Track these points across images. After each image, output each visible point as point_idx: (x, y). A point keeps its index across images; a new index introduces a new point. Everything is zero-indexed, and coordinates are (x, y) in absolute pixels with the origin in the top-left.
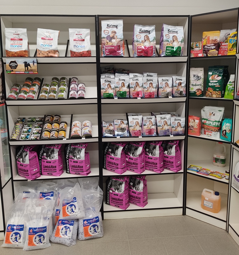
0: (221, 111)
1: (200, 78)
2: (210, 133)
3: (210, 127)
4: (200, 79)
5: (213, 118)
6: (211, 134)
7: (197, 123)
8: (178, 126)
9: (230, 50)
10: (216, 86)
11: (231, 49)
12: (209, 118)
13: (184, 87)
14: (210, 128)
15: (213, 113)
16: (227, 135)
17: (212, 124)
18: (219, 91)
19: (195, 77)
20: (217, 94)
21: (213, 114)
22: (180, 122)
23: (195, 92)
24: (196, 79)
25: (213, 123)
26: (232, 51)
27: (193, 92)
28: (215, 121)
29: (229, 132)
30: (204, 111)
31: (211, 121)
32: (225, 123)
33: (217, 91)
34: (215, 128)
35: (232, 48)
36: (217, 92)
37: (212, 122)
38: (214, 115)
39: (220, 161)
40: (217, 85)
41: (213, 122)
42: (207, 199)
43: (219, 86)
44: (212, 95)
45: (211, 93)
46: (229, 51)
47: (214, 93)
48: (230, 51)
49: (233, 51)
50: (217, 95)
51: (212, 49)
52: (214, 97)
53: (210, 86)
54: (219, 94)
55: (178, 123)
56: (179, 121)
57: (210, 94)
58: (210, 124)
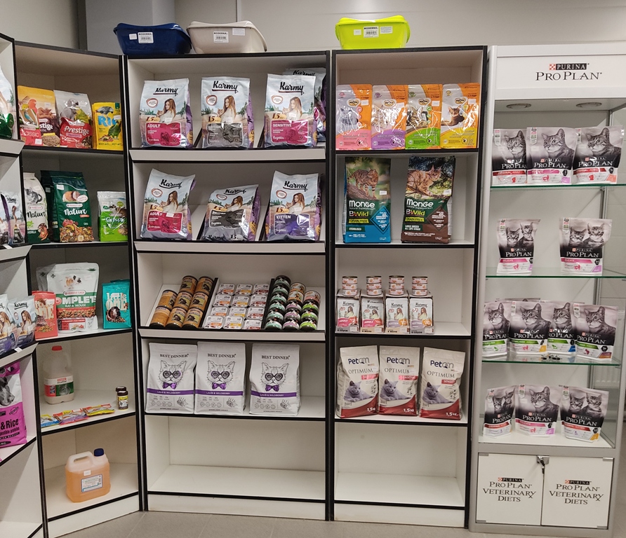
0: (93, 270)
1: (39, 198)
2: (79, 324)
3: (77, 310)
4: (41, 200)
5: (78, 289)
6: (83, 324)
7: (52, 307)
8: (25, 322)
9: (105, 140)
10: (82, 216)
11: (108, 138)
12: (66, 290)
13: (21, 219)
14: (79, 311)
15: (75, 277)
16: (122, 315)
17: (80, 302)
18: (88, 226)
19: (31, 195)
20: (86, 233)
21: (77, 279)
22: (28, 310)
23: (37, 231)
24: (34, 201)
25: (82, 300)
26: (110, 143)
27: (32, 232)
28: (87, 294)
29: (126, 309)
30: (53, 276)
31: (77, 296)
32: (108, 294)
33: (86, 226)
34: (90, 309)
35: (109, 135)
36: (85, 229)
37: (80, 297)
38: (79, 281)
39: (67, 390)
40: (83, 214)
41: (82, 296)
42: (87, 473)
43: (87, 216)
44: (75, 236)
45: (73, 231)
46: (102, 142)
47: (80, 231)
48: (105, 142)
49: (113, 142)
50: (85, 235)
51: (48, 132)
52: (80, 239)
53: (67, 217)
54: (89, 232)
55: (23, 312)
56: (24, 309)
57: (71, 234)
58: (77, 303)
